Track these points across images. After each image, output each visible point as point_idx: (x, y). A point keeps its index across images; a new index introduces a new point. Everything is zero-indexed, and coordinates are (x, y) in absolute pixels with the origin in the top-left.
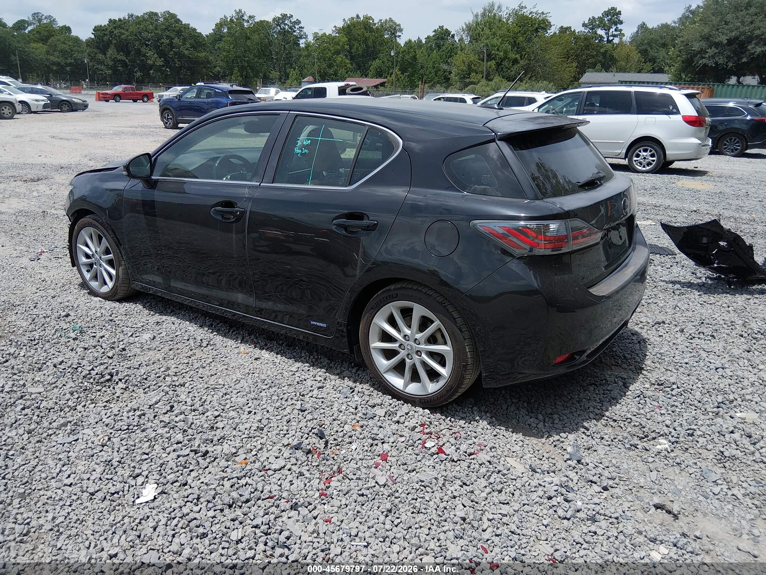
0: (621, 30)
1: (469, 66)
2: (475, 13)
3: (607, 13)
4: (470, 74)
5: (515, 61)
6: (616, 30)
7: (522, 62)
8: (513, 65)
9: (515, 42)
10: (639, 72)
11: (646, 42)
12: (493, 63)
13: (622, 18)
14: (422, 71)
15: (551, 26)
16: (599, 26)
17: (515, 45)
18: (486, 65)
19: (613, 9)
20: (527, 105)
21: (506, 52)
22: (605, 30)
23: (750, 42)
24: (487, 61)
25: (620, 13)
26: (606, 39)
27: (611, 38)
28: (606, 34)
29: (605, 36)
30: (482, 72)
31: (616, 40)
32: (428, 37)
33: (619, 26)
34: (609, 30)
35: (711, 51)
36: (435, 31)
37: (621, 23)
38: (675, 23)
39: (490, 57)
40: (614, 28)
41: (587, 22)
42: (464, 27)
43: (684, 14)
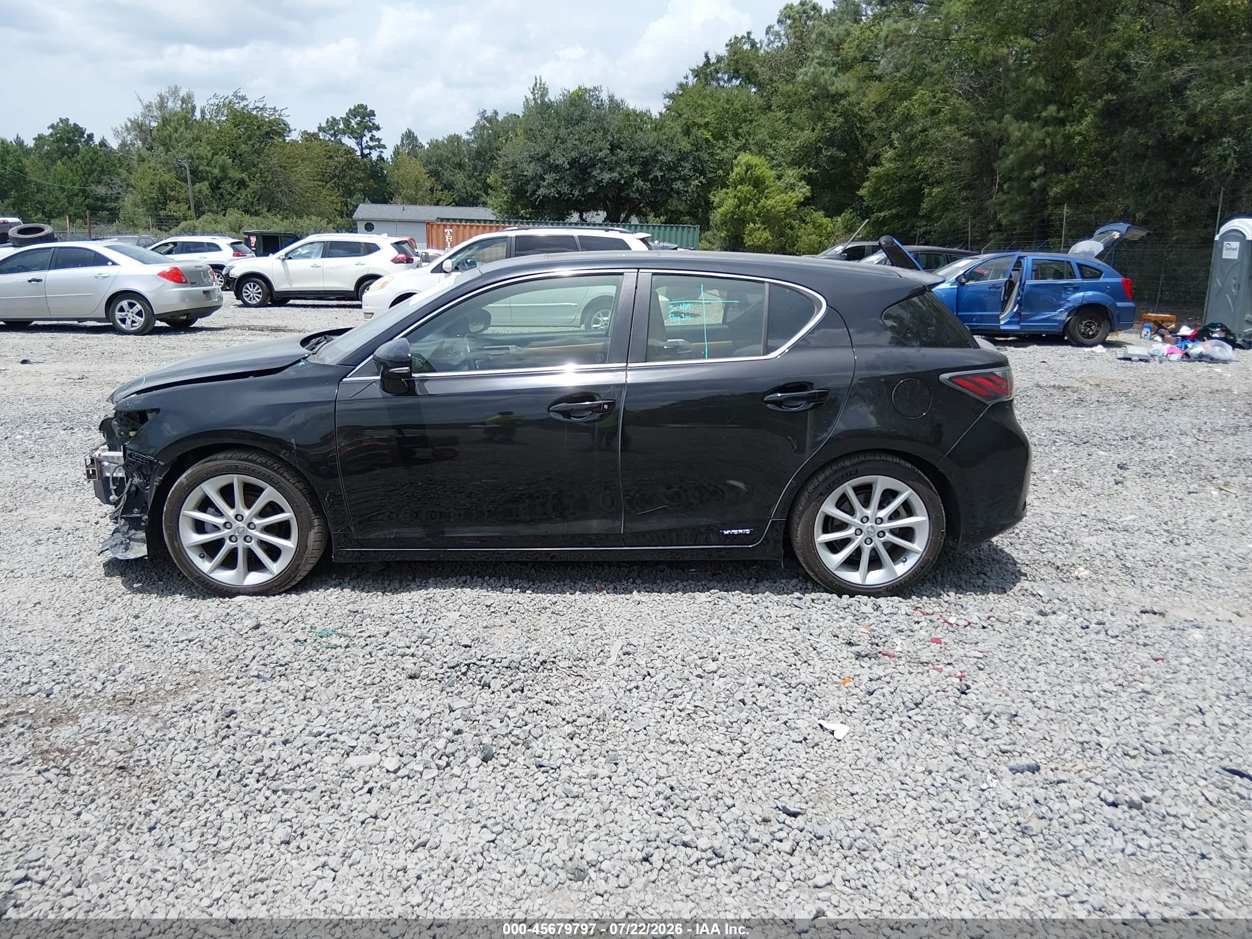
0: (379, 140)
1: (162, 190)
2: (146, 102)
3: (354, 113)
4: (165, 204)
5: (242, 184)
6: (371, 139)
7: (252, 185)
8: (239, 189)
9: (234, 152)
10: (437, 204)
11: (434, 159)
12: (204, 186)
13: (377, 121)
14: (39, 197)
15: (290, 131)
16: (344, 133)
17: (235, 155)
18: (189, 190)
19: (361, 106)
20: (365, 254)
21: (223, 169)
22: (356, 138)
23: (594, 165)
24: (194, 183)
25: (372, 113)
26: (359, 153)
27: (366, 151)
28: (358, 144)
29: (357, 148)
30: (187, 201)
31: (374, 155)
32: (40, 138)
33: (374, 132)
34: (361, 138)
35: (550, 177)
36: (52, 127)
37: (378, 128)
38: (468, 133)
39: (197, 176)
40: (369, 135)
41: (324, 125)
42: (129, 124)
43: (478, 122)
